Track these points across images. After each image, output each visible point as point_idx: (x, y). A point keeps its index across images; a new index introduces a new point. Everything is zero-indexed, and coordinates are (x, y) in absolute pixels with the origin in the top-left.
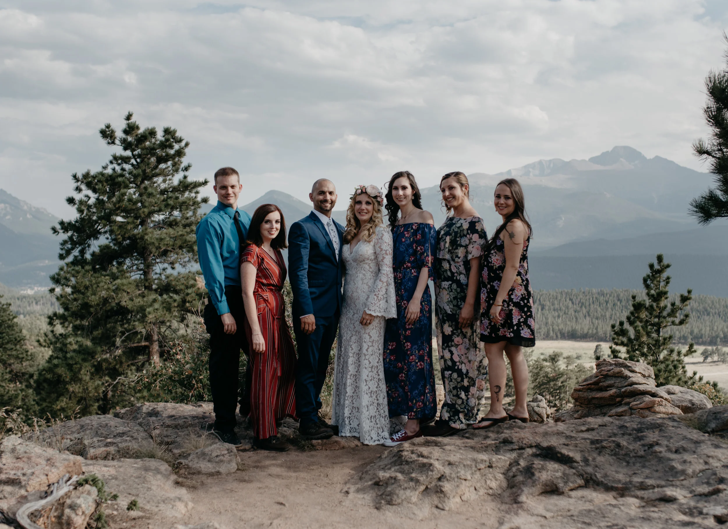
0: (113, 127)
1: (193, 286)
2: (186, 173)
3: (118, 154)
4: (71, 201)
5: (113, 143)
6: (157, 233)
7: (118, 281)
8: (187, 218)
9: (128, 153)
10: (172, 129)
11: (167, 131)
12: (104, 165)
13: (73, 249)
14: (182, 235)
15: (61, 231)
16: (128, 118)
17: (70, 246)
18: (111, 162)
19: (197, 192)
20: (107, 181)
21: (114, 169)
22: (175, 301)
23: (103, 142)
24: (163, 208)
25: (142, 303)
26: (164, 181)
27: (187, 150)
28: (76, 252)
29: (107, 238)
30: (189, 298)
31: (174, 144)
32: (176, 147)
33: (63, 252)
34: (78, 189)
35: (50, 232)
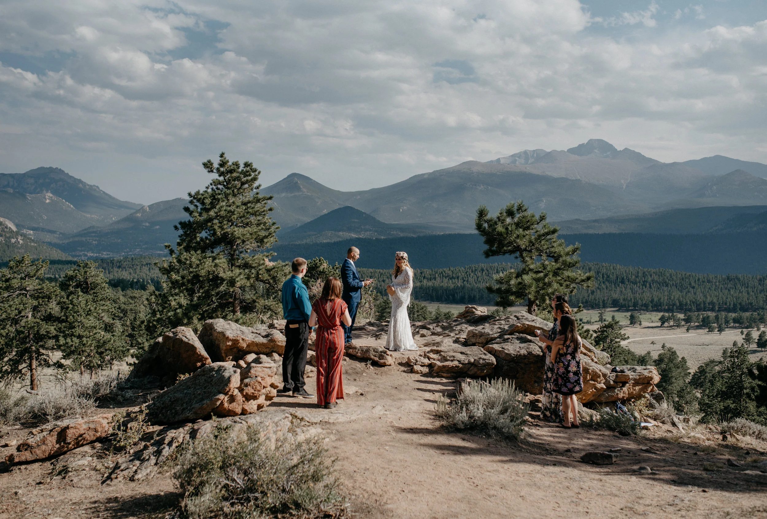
0: (212, 161)
1: (263, 264)
3: (215, 179)
4: (186, 209)
5: (212, 171)
6: (241, 230)
7: (217, 261)
8: (259, 220)
9: (221, 178)
10: (250, 162)
11: (247, 165)
12: (207, 186)
14: (256, 232)
15: (180, 228)
16: (222, 155)
17: (184, 238)
18: (211, 184)
19: (265, 203)
20: (210, 197)
22: (253, 273)
23: (205, 171)
24: (245, 214)
25: (231, 275)
27: (259, 177)
29: (206, 232)
30: (261, 272)
31: (252, 173)
33: (180, 241)
34: (191, 202)
35: (174, 229)
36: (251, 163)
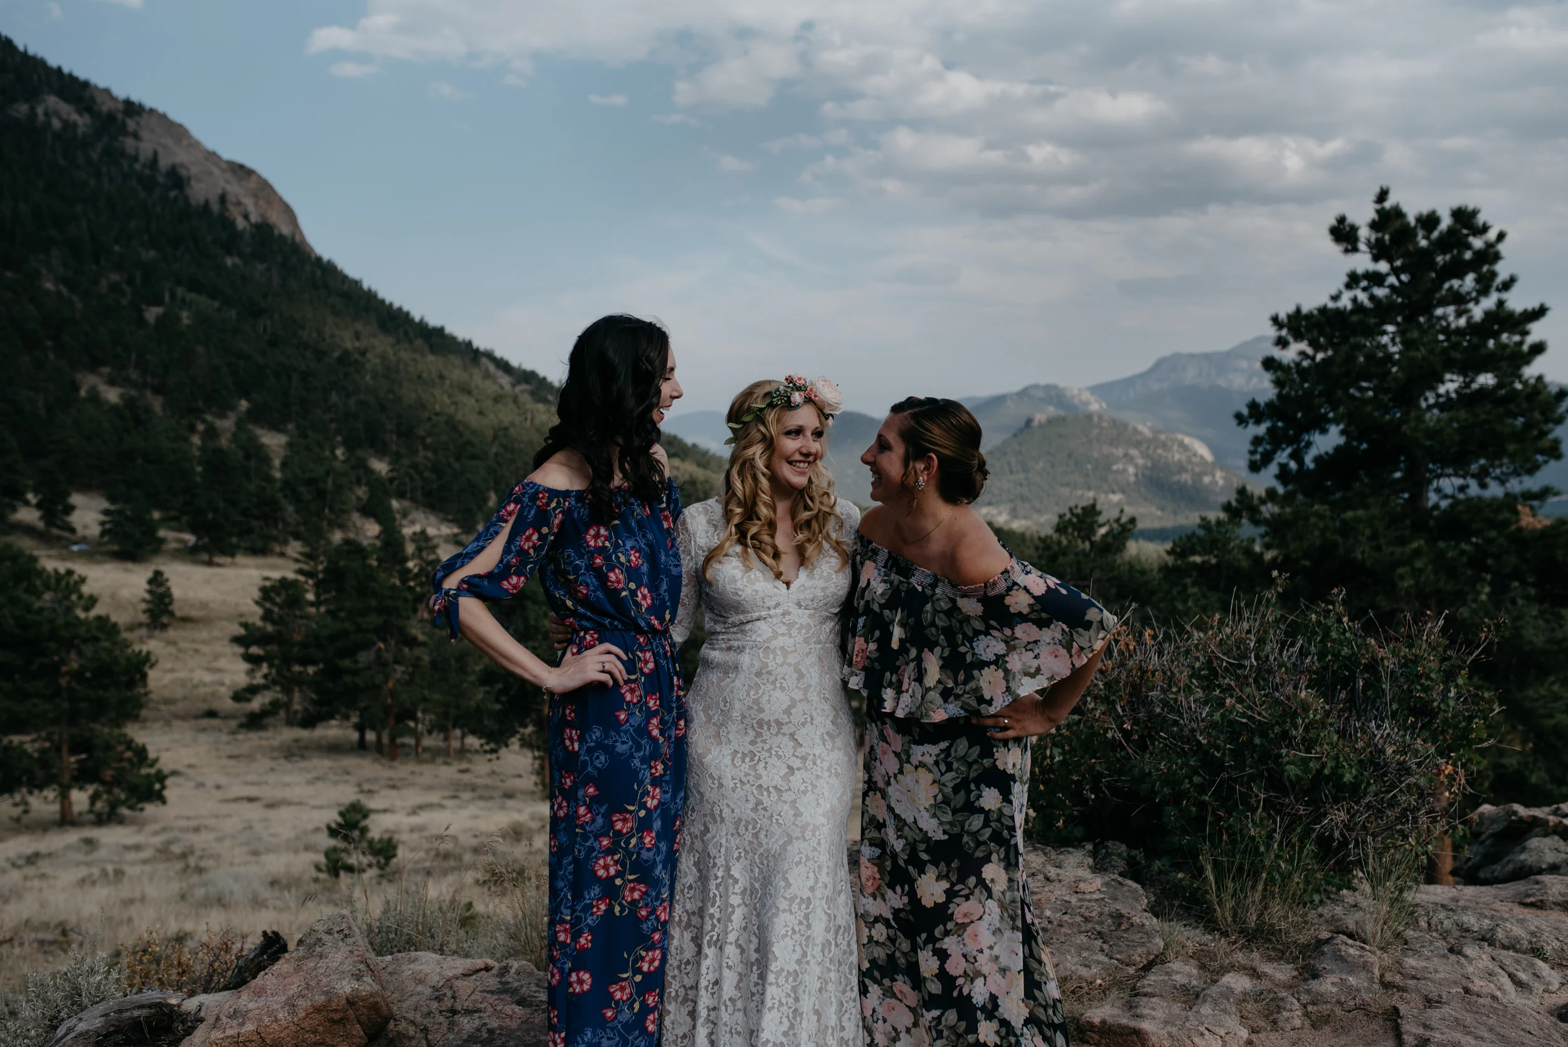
0: (1352, 218)
2: (1505, 296)
3: (1360, 271)
4: (1269, 364)
5: (1355, 250)
9: (1383, 267)
10: (1471, 208)
11: (1459, 214)
12: (1334, 292)
13: (1274, 452)
15: (1251, 421)
16: (1383, 196)
17: (1268, 447)
18: (1349, 286)
19: (1525, 333)
20: (1333, 321)
21: (1354, 300)
23: (1335, 249)
25: (1394, 556)
26: (1459, 314)
27: (1502, 248)
28: (1282, 456)
29: (1342, 432)
31: (1471, 238)
32: (1477, 243)
33: (1258, 457)
34: (1282, 343)
35: (1234, 422)
36: (1475, 213)
